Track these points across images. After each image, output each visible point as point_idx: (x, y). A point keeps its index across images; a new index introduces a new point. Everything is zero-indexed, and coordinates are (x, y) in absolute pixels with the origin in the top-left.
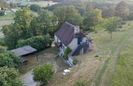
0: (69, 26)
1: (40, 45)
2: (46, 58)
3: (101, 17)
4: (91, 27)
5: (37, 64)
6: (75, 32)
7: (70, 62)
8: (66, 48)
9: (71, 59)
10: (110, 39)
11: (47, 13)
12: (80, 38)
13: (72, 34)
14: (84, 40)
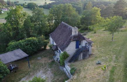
0: (65, 26)
1: (33, 48)
2: (40, 64)
3: (100, 15)
4: (89, 26)
5: (29, 72)
6: (73, 34)
7: (67, 70)
8: (62, 52)
9: (68, 67)
10: (111, 40)
11: (43, 12)
12: (79, 41)
13: (70, 36)
14: (84, 43)
